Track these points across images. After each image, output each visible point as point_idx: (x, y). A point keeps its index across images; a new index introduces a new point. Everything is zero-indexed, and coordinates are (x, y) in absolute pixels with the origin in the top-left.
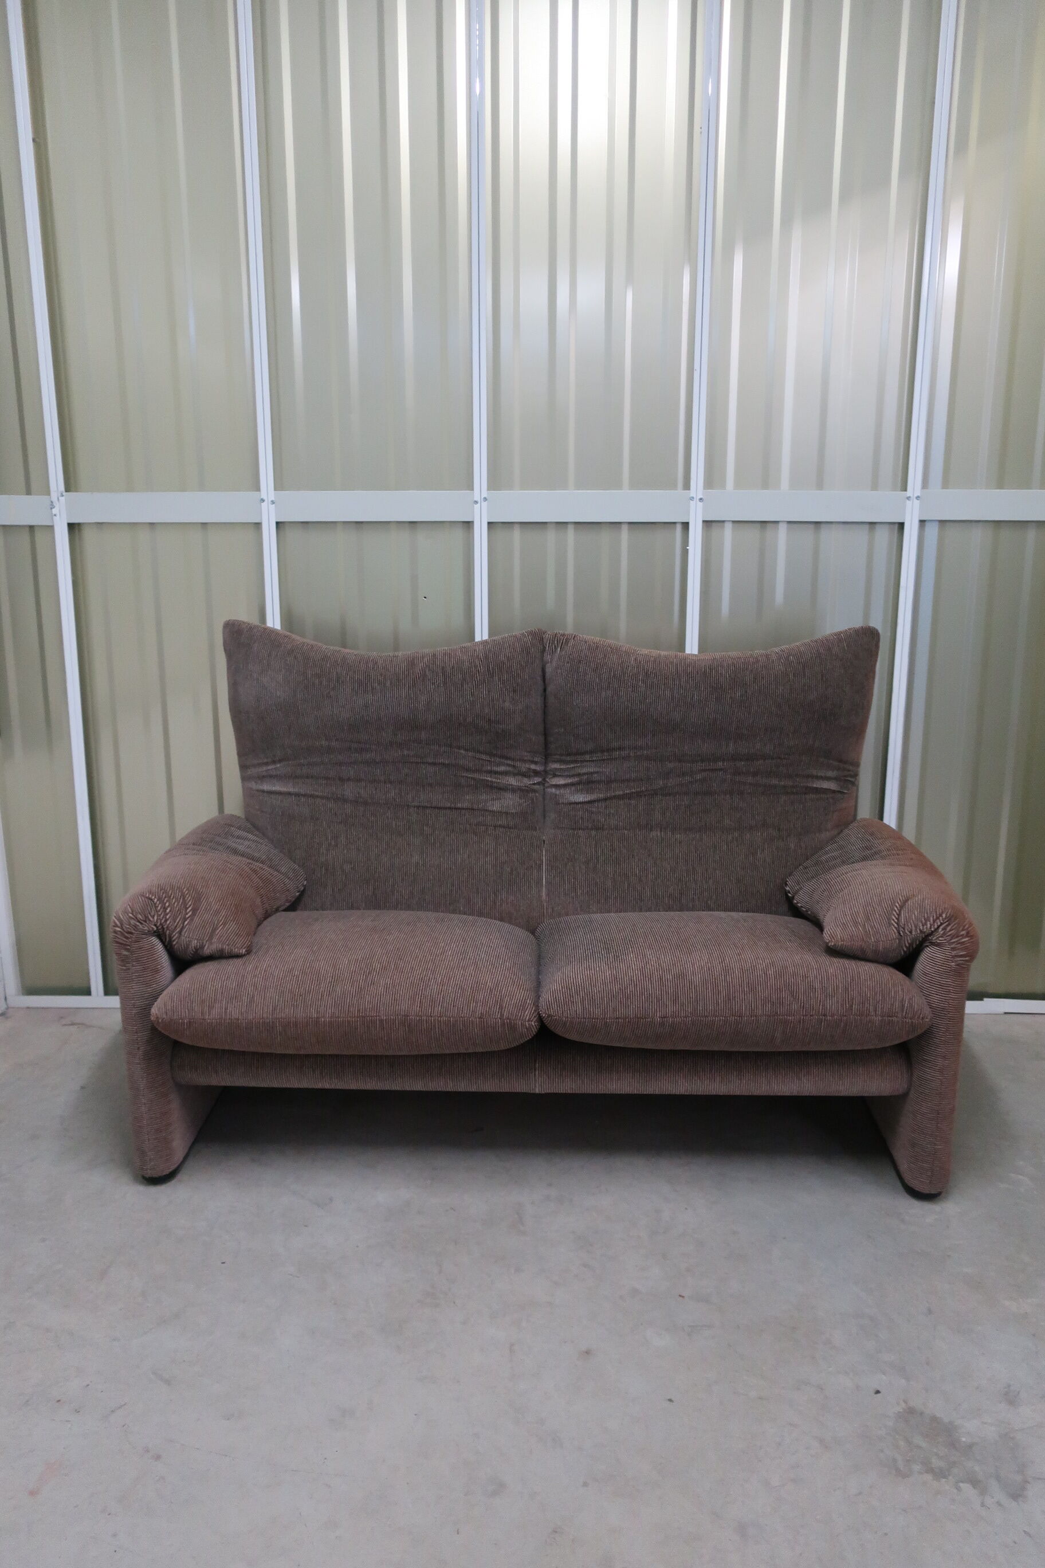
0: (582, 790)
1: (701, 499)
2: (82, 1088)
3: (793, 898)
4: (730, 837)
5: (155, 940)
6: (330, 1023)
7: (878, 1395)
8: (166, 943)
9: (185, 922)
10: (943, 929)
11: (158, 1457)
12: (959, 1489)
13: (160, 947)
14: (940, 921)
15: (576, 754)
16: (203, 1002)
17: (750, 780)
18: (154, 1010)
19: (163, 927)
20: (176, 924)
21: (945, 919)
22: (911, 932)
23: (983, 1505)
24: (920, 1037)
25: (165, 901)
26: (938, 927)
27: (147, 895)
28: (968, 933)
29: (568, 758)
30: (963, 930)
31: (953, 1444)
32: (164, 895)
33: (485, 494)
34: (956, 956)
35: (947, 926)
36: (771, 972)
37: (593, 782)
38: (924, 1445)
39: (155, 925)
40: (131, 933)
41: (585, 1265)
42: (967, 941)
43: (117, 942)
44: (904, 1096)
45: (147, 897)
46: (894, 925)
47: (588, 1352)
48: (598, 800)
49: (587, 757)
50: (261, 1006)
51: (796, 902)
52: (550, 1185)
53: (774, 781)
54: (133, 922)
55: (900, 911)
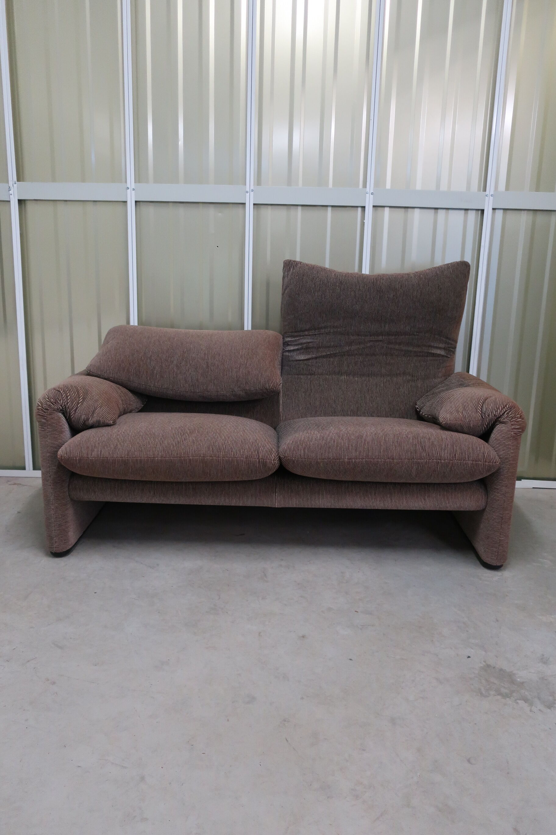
0: (303, 352)
1: (372, 193)
2: (19, 512)
3: (420, 411)
4: (385, 380)
5: (60, 415)
6: (161, 461)
7: (469, 659)
8: (67, 418)
9: (78, 404)
10: (507, 414)
11: (54, 683)
12: (517, 703)
13: (63, 419)
14: (505, 409)
15: (301, 331)
16: (88, 448)
17: (397, 347)
18: (60, 452)
19: (65, 407)
20: (73, 405)
21: (508, 408)
22: (489, 416)
23: (531, 711)
24: (492, 475)
25: (67, 393)
26: (504, 413)
27: (57, 389)
28: (521, 416)
29: (296, 334)
30: (518, 415)
31: (513, 682)
32: (67, 390)
33: (252, 188)
34: (514, 428)
35: (510, 412)
36: (410, 436)
37: (309, 348)
38: (496, 682)
39: (61, 406)
40: (47, 410)
41: (301, 597)
42: (521, 420)
43: (39, 415)
44: (483, 510)
45: (57, 390)
46: (479, 412)
47: (303, 637)
48: (312, 358)
49: (307, 333)
50: (121, 450)
51: (421, 413)
52: (282, 560)
53: (411, 349)
54: (48, 403)
55: (483, 405)
